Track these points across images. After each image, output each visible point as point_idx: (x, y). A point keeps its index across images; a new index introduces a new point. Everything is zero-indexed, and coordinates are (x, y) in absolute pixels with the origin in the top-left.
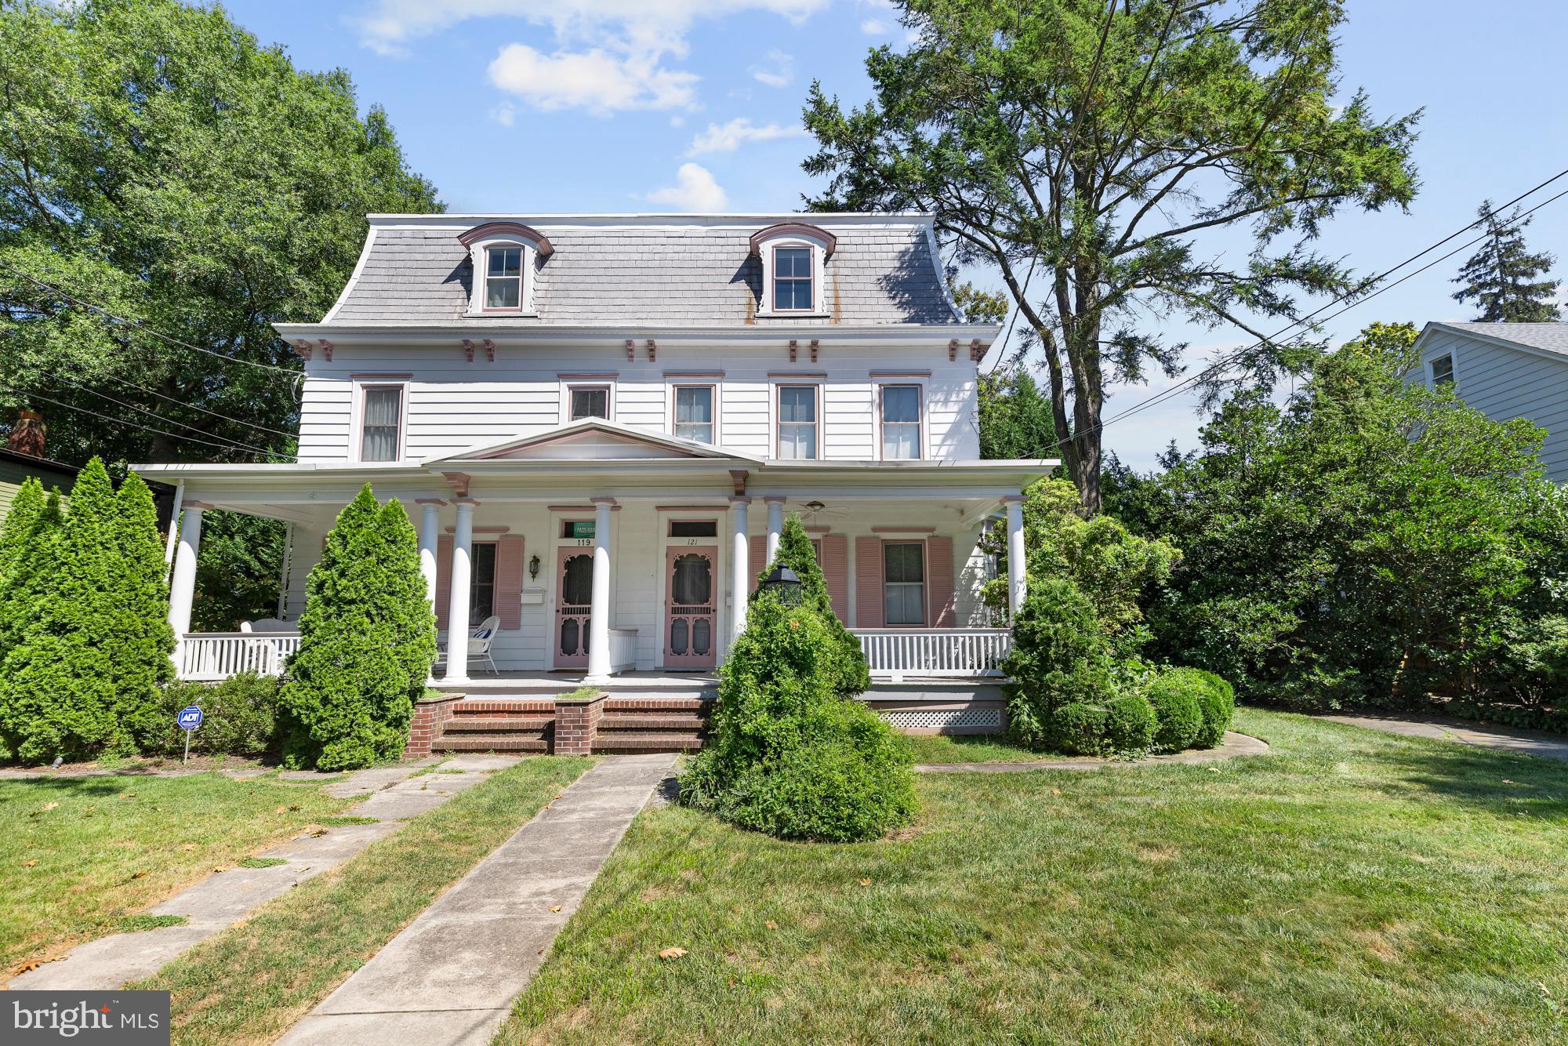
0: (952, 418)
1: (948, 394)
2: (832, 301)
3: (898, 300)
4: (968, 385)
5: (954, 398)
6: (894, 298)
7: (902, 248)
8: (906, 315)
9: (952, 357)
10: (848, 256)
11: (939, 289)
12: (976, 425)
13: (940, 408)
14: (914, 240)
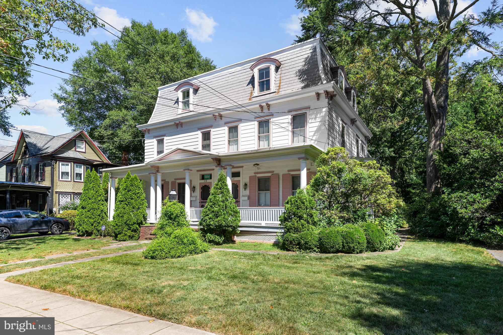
0: (317, 124)
1: (317, 114)
2: (278, 85)
3: (302, 79)
4: (324, 110)
5: (319, 116)
6: (300, 79)
7: (306, 56)
8: (303, 85)
9: (318, 99)
10: (286, 65)
11: (318, 70)
12: (327, 126)
13: (313, 121)
14: (311, 51)
